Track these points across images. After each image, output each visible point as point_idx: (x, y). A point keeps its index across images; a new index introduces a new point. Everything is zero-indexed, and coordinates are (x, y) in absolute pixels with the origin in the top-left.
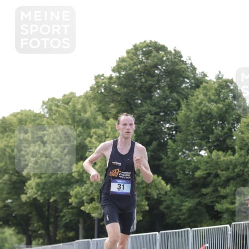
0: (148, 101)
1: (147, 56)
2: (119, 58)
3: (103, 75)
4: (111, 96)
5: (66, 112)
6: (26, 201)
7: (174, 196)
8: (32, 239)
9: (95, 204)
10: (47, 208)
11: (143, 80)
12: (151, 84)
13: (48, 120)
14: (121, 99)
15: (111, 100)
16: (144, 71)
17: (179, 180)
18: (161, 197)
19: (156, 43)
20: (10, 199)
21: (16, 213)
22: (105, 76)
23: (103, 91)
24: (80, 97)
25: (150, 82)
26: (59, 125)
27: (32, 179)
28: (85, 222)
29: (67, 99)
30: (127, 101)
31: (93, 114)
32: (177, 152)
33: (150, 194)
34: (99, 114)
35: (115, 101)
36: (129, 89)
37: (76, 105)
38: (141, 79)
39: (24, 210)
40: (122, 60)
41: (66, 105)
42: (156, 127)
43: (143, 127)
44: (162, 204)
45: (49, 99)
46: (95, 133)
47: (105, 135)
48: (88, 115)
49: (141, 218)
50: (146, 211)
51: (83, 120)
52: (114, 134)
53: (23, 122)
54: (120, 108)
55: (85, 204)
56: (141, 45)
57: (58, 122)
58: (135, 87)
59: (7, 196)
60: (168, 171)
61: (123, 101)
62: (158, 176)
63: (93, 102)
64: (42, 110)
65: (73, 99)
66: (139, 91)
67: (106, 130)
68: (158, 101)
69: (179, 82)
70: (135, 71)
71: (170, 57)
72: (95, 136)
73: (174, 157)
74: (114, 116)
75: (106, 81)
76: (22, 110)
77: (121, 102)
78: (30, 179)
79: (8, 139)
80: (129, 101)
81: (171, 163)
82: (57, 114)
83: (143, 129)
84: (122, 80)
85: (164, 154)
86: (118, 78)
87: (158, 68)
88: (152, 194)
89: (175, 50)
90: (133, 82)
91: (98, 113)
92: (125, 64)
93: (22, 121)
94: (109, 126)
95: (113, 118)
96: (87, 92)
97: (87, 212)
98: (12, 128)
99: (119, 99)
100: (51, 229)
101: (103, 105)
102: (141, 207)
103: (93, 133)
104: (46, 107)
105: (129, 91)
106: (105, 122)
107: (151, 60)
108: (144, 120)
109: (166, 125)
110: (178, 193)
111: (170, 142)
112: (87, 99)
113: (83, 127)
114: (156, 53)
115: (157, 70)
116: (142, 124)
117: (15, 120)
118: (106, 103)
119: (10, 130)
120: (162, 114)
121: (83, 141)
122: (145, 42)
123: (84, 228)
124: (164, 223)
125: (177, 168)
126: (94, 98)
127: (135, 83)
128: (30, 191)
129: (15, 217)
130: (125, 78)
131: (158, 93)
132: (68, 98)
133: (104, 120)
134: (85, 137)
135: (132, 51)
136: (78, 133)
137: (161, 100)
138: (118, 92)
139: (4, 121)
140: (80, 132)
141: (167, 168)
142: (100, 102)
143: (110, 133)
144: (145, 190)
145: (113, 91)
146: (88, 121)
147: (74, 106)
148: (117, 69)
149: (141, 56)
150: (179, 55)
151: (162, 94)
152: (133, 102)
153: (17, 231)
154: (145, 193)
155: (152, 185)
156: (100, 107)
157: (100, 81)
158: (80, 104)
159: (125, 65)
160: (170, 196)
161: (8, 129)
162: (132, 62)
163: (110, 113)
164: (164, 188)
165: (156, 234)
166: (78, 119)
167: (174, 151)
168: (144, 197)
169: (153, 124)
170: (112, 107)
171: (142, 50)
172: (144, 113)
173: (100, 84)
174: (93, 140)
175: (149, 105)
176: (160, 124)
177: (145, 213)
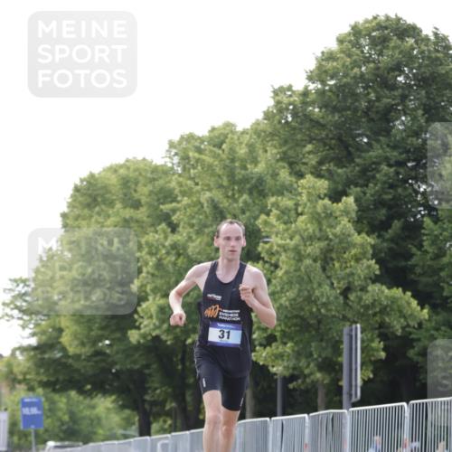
0: (381, 138)
1: (378, 48)
2: (323, 53)
3: (290, 88)
4: (308, 129)
5: (216, 163)
6: (139, 342)
7: (437, 329)
8: (151, 419)
9: (277, 348)
10: (179, 357)
11: (373, 96)
12: (388, 103)
13: (181, 179)
14: (327, 135)
15: (307, 138)
16: (373, 78)
17: (447, 298)
18: (410, 333)
19: (399, 19)
20: (107, 339)
21: (118, 367)
22: (294, 89)
23: (290, 119)
24: (244, 132)
25: (386, 101)
26: (203, 190)
27: (151, 298)
28: (256, 384)
29: (218, 137)
30: (340, 139)
31: (271, 166)
32: (442, 241)
33: (389, 326)
34: (284, 168)
35: (314, 139)
36: (343, 116)
37: (237, 149)
38: (368, 94)
39: (135, 362)
40: (329, 57)
41: (215, 149)
42: (400, 190)
43: (373, 192)
44: (413, 347)
45: (182, 137)
46: (276, 205)
47: (296, 209)
48: (260, 168)
49: (371, 376)
50: (381, 360)
51: (252, 178)
52: (315, 207)
53: (129, 184)
54: (324, 153)
55: (258, 348)
56: (367, 25)
57: (200, 183)
58: (356, 110)
59: (100, 332)
60: (424, 280)
61: (331, 139)
62: (404, 292)
63: (270, 144)
64: (168, 160)
65: (230, 136)
66: (363, 120)
67: (299, 198)
68: (403, 139)
69: (445, 99)
70: (355, 77)
71: (426, 48)
72: (275, 212)
73: (436, 251)
74: (313, 170)
75: (296, 99)
76: (127, 161)
77: (328, 141)
78: (145, 299)
79: (101, 220)
80: (344, 139)
81: (429, 263)
82: (199, 168)
83: (372, 195)
84: (330, 96)
85: (415, 246)
86: (321, 93)
87: (402, 72)
88: (393, 327)
89: (436, 35)
90: (350, 101)
91: (281, 164)
92: (335, 64)
93: (128, 182)
94: (304, 191)
95: (312, 173)
96: (257, 123)
97: (261, 363)
98: (107, 196)
99: (323, 136)
100: (189, 398)
101: (290, 148)
102: (371, 353)
103: (273, 205)
104: (176, 154)
105: (343, 119)
106: (297, 182)
107: (388, 56)
108: (374, 177)
109: (419, 187)
110: (444, 325)
111: (427, 221)
112: (259, 136)
113: (251, 193)
114: (399, 42)
115: (400, 76)
116: (371, 185)
117: (114, 180)
118: (297, 145)
119: (104, 201)
120: (409, 165)
121: (252, 221)
122: (375, 18)
123: (255, 396)
124: (418, 384)
125: (442, 274)
126: (272, 135)
127: (357, 104)
128: (146, 322)
129: (117, 375)
130: (334, 93)
131: (403, 123)
132: (222, 134)
133: (294, 180)
134: (257, 213)
135: (348, 38)
136: (241, 205)
137: (408, 136)
138: (321, 120)
139: (92, 181)
140: (245, 202)
141: (420, 275)
142: (286, 142)
143: (306, 204)
144: (378, 318)
145: (311, 120)
146: (261, 181)
147: (232, 150)
148: (319, 74)
149: (367, 48)
150: (444, 44)
151: (409, 124)
152: (351, 142)
153: (120, 403)
154: (377, 326)
155: (392, 310)
156: (285, 153)
157: (285, 100)
158: (244, 146)
159: (334, 68)
160: (427, 330)
161: (99, 199)
162: (348, 60)
163: (305, 164)
164: (416, 314)
165: (402, 406)
166: (240, 177)
167: (435, 240)
168: (377, 332)
169: (392, 186)
170: (309, 153)
171: (369, 35)
172: (374, 163)
173: (284, 106)
174: (272, 219)
175: (385, 146)
176: (407, 185)
177: (378, 366)
